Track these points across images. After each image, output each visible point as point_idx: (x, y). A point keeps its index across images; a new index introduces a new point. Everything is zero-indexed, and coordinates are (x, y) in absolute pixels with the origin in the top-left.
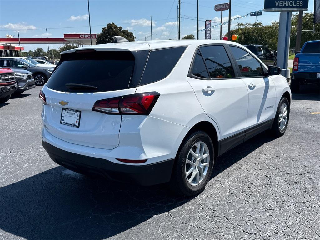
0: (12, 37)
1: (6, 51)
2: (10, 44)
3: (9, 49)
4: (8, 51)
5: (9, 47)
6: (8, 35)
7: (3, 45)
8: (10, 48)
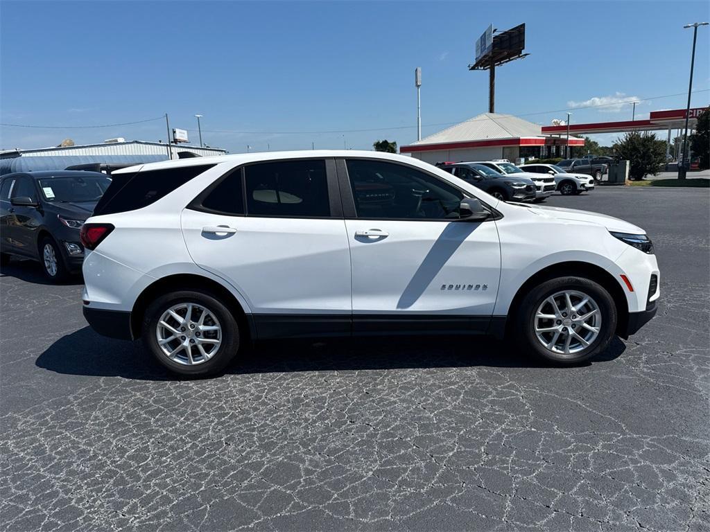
0: (563, 124)
1: (549, 148)
2: (558, 136)
3: (554, 144)
4: (554, 149)
5: (555, 141)
6: (555, 120)
7: (544, 138)
8: (557, 142)
